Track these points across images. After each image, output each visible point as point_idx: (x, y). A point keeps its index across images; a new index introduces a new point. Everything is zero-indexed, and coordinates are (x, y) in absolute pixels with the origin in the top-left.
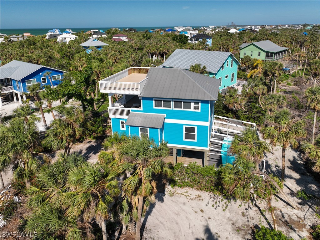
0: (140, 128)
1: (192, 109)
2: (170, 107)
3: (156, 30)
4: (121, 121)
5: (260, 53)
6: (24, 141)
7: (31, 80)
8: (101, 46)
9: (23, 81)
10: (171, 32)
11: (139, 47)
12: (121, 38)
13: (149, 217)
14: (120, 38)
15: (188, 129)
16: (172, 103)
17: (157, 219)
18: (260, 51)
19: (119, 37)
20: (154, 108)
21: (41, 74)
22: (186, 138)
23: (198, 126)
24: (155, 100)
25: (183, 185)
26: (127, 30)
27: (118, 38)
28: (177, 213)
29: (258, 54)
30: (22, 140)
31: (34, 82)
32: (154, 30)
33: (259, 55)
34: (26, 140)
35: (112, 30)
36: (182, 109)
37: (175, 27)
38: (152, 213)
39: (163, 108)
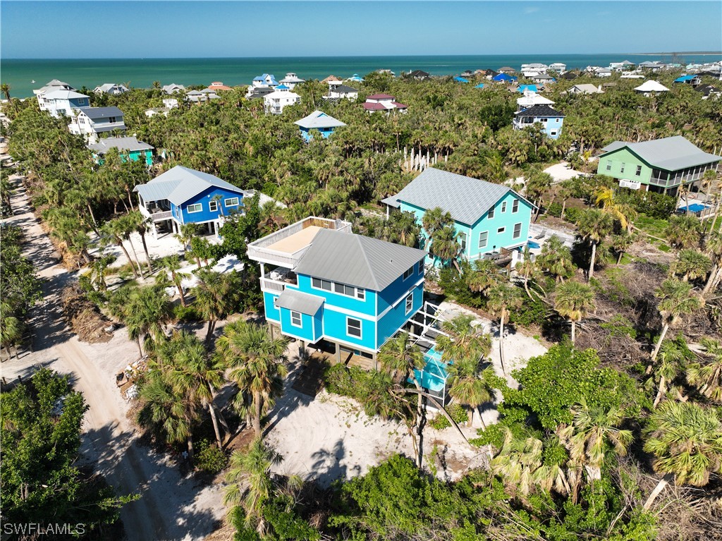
0: (291, 311)
1: (356, 297)
2: (330, 290)
3: (476, 72)
4: (274, 298)
5: (640, 168)
6: (154, 312)
7: (194, 205)
8: (331, 128)
9: (184, 206)
10: (503, 82)
11: (402, 132)
12: (382, 102)
13: (284, 420)
14: (380, 102)
15: (351, 322)
16: (333, 285)
17: (292, 423)
18: (641, 164)
19: (378, 100)
20: (312, 287)
21: (209, 196)
22: (349, 333)
23: (363, 319)
24: (313, 278)
25: (341, 392)
26: (408, 74)
27: (375, 102)
28: (318, 421)
29: (636, 170)
30: (152, 311)
31: (198, 208)
32: (470, 72)
33: (638, 173)
34: (156, 311)
35: (377, 75)
36: (344, 295)
37: (523, 66)
38: (289, 416)
39: (321, 289)
